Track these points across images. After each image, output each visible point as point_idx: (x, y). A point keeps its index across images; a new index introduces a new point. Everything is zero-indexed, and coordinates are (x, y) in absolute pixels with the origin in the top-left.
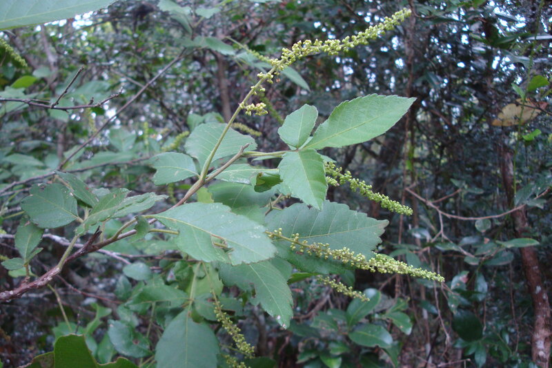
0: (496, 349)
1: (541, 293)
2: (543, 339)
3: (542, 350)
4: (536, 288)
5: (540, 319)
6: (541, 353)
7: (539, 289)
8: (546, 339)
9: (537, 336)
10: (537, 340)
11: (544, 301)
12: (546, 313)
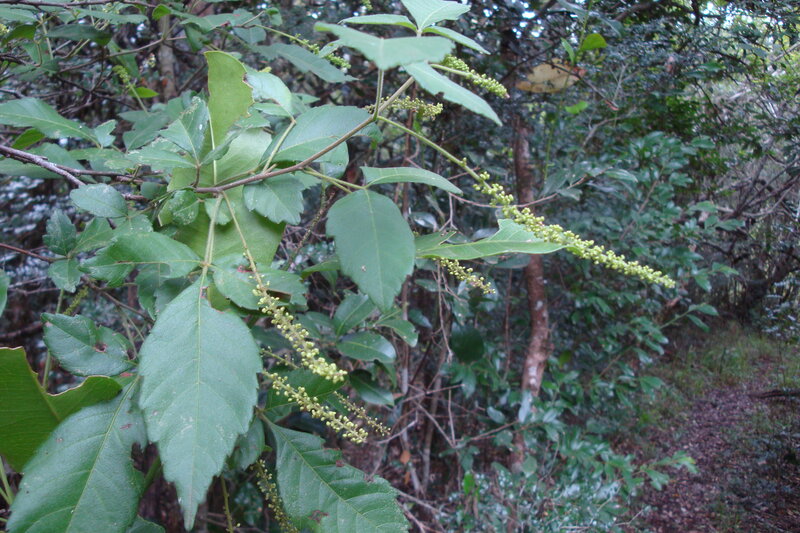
0: (486, 376)
1: (542, 309)
2: (537, 365)
3: (534, 377)
4: (536, 303)
5: (537, 341)
6: (533, 381)
7: (540, 304)
8: (540, 364)
9: (530, 361)
10: (530, 366)
11: (544, 319)
12: (543, 334)
